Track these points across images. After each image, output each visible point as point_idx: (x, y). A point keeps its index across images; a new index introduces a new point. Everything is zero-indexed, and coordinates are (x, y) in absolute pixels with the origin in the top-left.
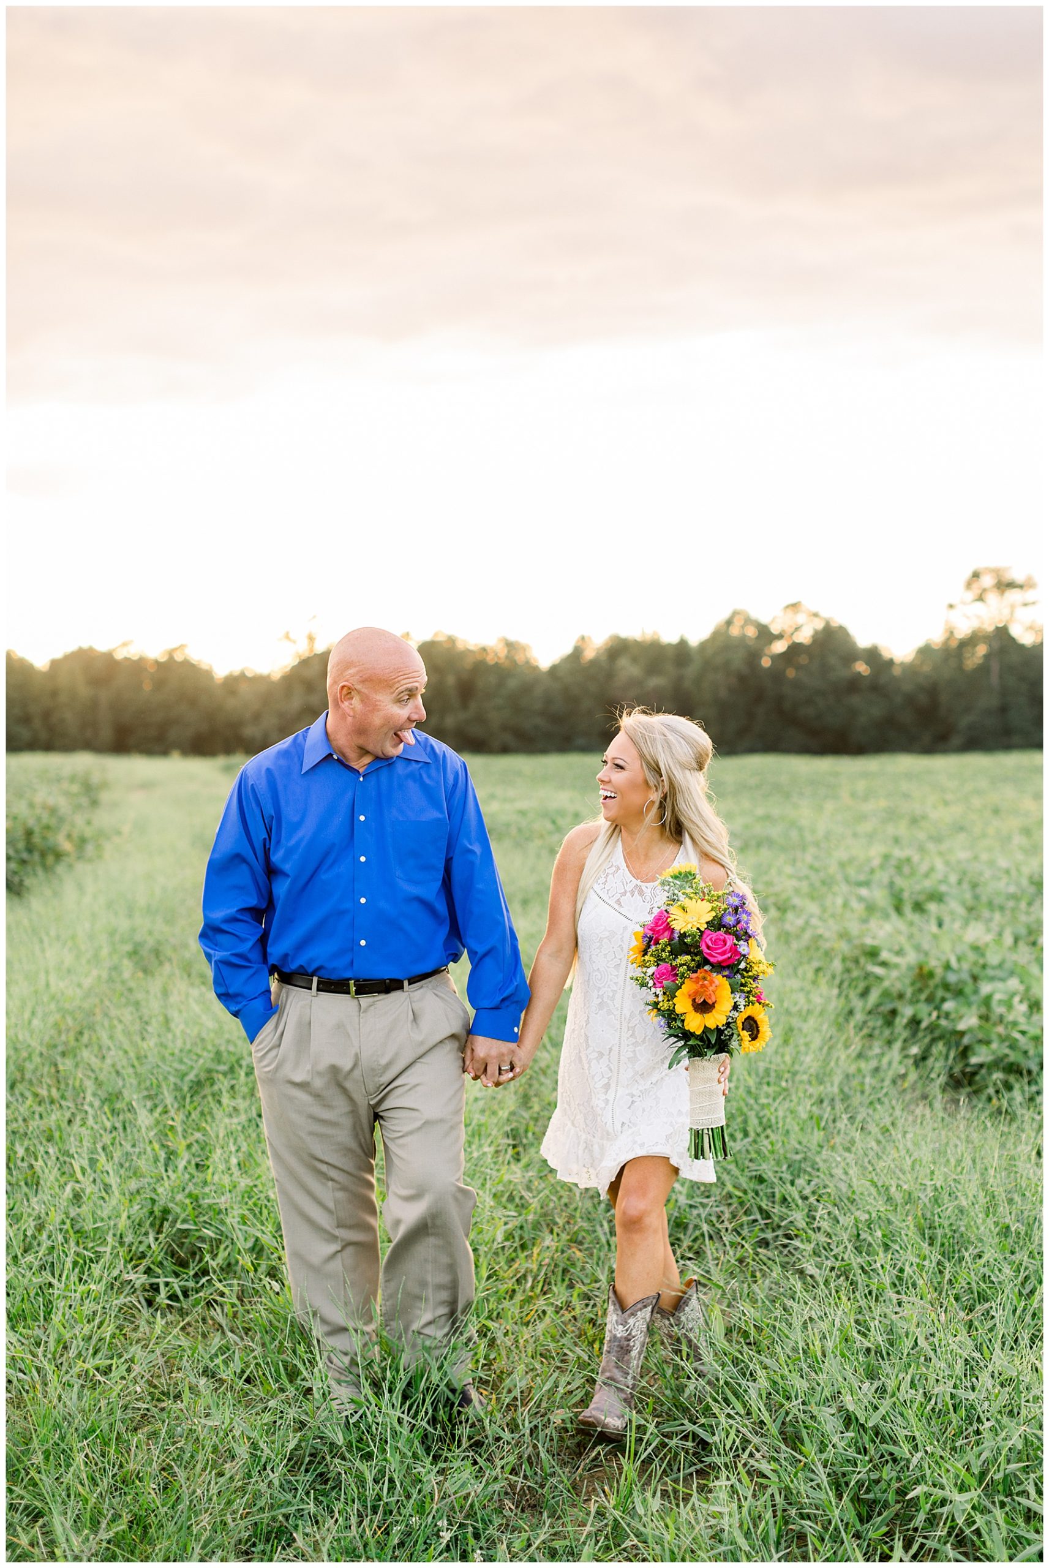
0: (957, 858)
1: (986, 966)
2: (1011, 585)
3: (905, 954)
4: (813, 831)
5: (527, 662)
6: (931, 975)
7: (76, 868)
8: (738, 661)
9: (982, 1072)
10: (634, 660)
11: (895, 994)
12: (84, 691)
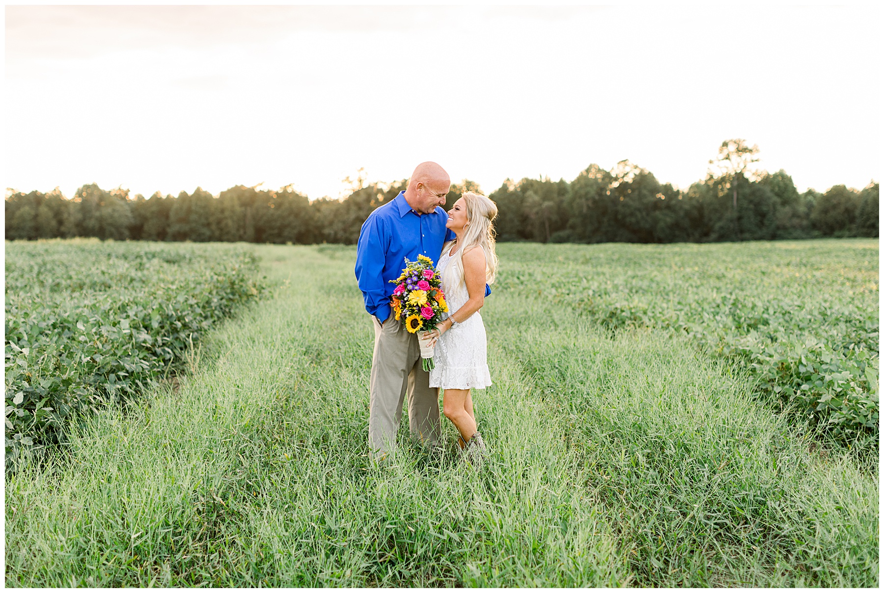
2: (745, 150)
7: (261, 303)
8: (593, 192)
10: (536, 192)
12: (239, 210)
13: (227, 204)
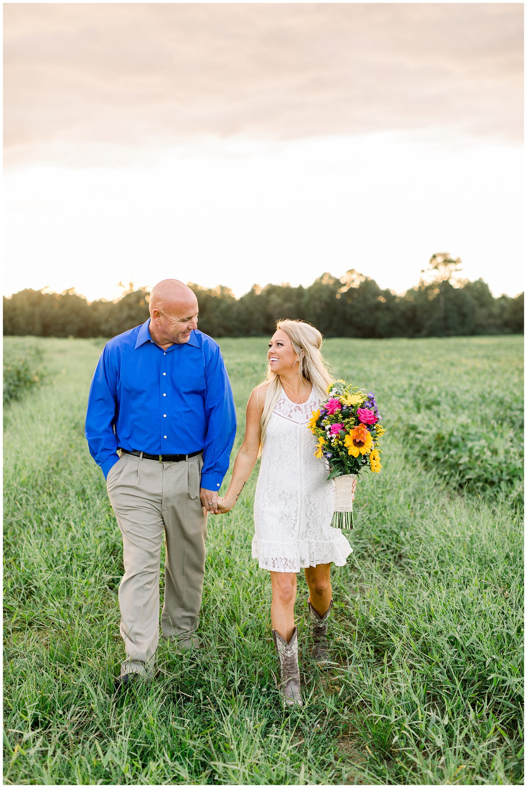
0: (442, 385)
1: (468, 434)
2: (450, 261)
3: (431, 429)
4: (371, 373)
5: (230, 296)
6: (443, 438)
7: (42, 388)
8: (325, 296)
9: (472, 482)
10: (278, 296)
11: (427, 447)
12: (28, 308)
13: (18, 303)
